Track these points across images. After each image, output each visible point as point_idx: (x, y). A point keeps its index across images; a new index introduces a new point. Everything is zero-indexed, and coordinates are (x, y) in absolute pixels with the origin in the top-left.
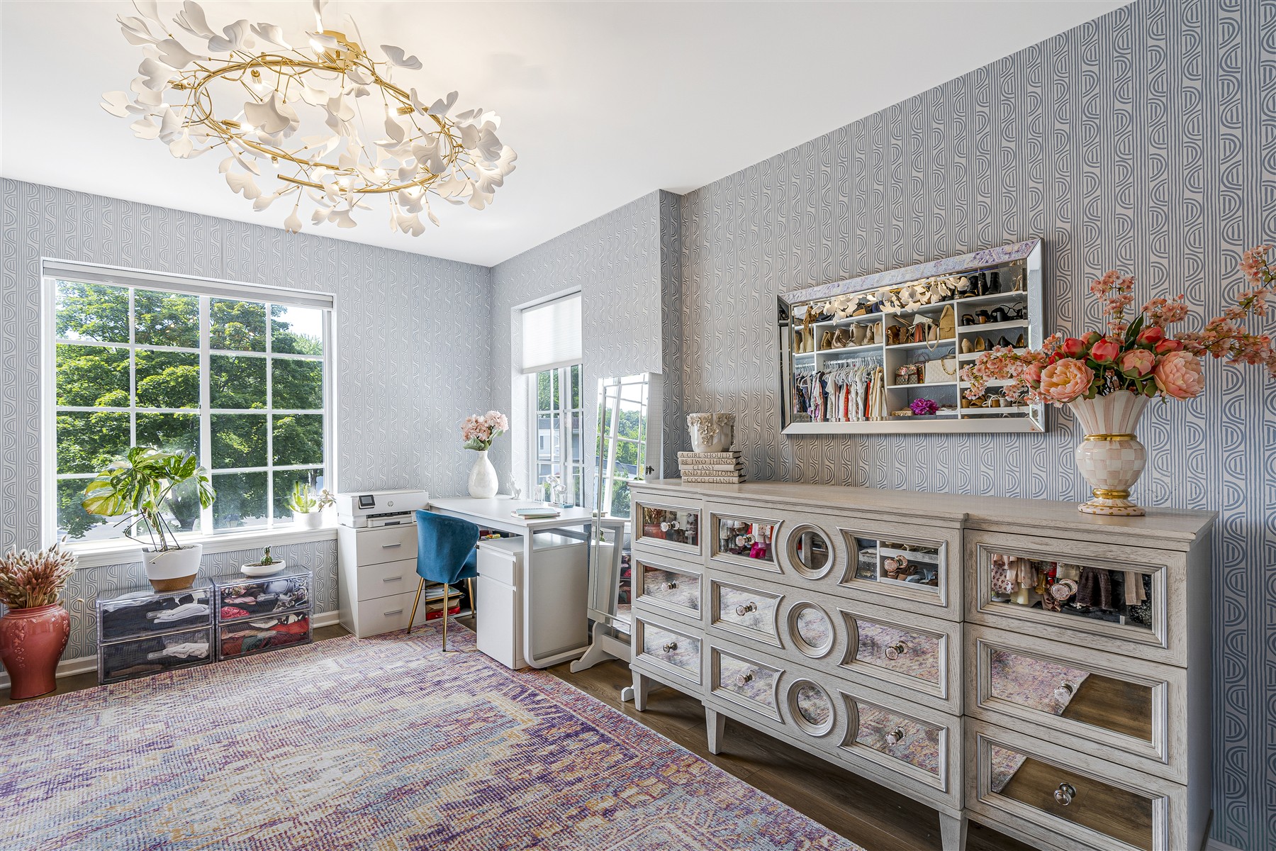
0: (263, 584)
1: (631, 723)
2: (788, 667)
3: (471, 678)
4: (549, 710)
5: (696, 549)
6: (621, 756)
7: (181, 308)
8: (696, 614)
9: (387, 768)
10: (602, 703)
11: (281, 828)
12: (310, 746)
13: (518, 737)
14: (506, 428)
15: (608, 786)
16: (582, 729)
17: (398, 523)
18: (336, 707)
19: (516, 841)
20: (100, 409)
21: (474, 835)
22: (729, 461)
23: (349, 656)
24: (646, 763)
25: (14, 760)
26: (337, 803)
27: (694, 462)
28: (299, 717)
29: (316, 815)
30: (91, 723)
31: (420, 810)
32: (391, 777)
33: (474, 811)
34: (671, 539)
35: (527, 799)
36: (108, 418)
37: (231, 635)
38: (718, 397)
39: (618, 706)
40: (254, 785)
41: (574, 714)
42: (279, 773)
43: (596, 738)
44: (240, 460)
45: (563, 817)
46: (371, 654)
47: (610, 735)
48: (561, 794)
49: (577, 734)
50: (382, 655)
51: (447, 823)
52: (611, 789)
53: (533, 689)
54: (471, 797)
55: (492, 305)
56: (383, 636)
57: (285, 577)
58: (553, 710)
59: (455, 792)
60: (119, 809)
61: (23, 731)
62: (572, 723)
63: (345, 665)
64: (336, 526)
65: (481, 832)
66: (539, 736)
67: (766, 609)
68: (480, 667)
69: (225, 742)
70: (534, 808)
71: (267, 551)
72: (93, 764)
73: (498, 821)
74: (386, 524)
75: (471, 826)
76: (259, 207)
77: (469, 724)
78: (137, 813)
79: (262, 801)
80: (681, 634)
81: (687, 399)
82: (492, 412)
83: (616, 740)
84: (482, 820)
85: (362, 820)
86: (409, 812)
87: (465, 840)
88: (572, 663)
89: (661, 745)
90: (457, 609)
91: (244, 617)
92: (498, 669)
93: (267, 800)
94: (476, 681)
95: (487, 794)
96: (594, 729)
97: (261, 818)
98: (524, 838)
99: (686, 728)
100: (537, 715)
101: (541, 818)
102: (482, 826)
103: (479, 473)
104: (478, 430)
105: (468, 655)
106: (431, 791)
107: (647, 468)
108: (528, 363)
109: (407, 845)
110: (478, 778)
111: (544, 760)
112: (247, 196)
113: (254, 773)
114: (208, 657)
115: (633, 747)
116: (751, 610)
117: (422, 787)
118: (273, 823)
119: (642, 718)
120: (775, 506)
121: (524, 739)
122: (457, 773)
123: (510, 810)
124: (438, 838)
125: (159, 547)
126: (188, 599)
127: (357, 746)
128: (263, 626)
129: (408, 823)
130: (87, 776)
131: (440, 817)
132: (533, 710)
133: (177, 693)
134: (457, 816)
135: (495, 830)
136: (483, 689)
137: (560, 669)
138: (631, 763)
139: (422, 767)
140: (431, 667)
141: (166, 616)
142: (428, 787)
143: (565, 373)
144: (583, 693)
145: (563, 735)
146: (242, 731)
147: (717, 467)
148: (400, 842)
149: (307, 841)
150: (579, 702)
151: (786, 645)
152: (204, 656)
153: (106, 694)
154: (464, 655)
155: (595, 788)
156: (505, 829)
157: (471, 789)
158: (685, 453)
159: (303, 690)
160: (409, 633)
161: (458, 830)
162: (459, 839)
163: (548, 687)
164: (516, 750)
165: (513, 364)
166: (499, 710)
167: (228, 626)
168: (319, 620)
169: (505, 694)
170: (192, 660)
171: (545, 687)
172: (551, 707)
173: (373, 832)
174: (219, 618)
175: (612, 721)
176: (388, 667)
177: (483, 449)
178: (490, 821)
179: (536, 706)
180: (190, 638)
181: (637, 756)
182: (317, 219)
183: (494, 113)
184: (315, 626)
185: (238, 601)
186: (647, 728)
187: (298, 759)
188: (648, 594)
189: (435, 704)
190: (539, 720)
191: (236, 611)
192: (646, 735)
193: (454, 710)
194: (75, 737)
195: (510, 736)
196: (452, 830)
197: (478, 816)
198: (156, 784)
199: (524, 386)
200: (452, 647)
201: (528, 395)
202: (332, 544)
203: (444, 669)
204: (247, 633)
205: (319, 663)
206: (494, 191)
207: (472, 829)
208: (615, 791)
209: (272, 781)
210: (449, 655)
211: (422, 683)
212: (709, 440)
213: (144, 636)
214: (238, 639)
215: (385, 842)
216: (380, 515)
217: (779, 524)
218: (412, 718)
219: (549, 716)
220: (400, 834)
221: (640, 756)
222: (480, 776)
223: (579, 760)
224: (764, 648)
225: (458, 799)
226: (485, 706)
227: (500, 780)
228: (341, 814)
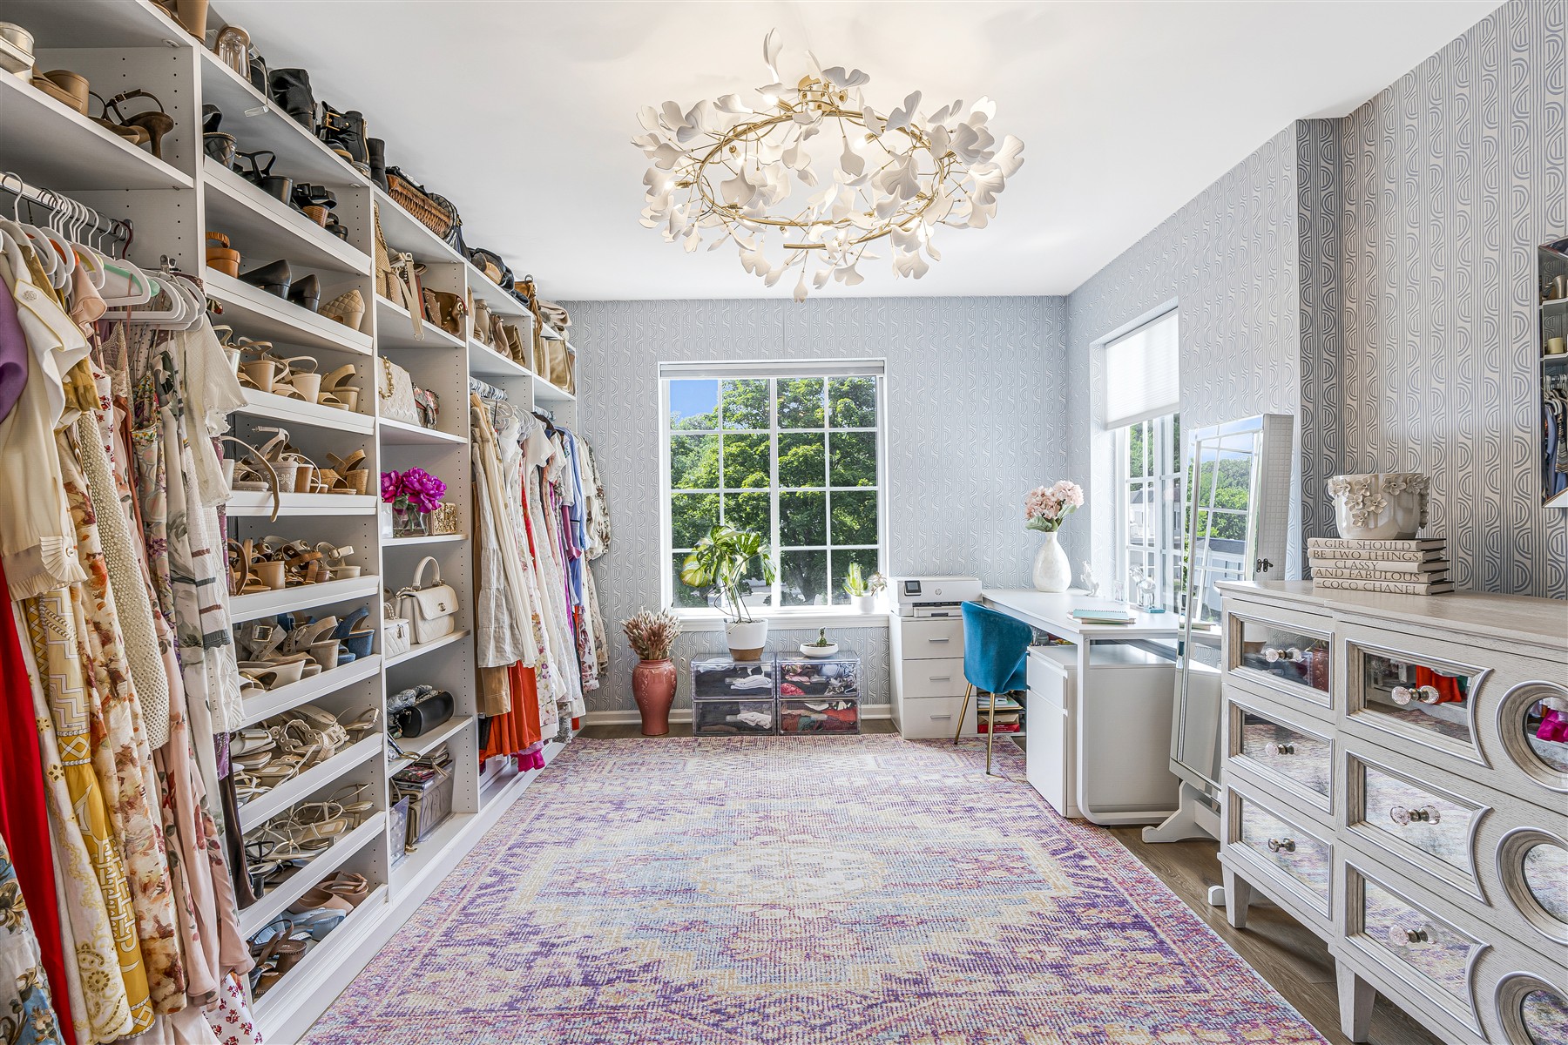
0: (817, 665)
1: (1213, 940)
2: (1497, 941)
3: (1010, 813)
4: (1095, 883)
5: (1322, 697)
6: (1182, 982)
7: (803, 390)
8: (1324, 802)
9: (887, 889)
10: (1176, 897)
11: (779, 913)
12: (826, 841)
13: (1043, 904)
14: (1080, 502)
15: (1147, 1015)
16: (1134, 924)
17: (946, 615)
18: (860, 807)
19: (998, 1032)
20: (746, 490)
21: (951, 1003)
22: (1410, 555)
23: (888, 756)
24: (1218, 1006)
25: (630, 783)
26: (831, 909)
27: (1338, 555)
28: (825, 808)
29: (809, 914)
30: (680, 767)
31: (905, 948)
32: (888, 900)
33: (961, 974)
34: (1285, 676)
35: (1029, 986)
36: (751, 498)
37: (789, 711)
38: (1411, 444)
39: (1202, 909)
40: (770, 863)
41: (1129, 898)
42: (793, 859)
43: (1150, 943)
44: (851, 537)
45: (1069, 1030)
46: (911, 758)
47: (1173, 946)
48: (1076, 999)
49: (1124, 927)
50: (921, 763)
51: (928, 975)
52: (1150, 1022)
53: (1082, 848)
54: (963, 957)
55: (1067, 344)
56: (928, 742)
57: (836, 660)
58: (1101, 884)
59: (949, 943)
60: (675, 848)
61: (641, 761)
62: (1122, 909)
63: (882, 765)
64: (889, 613)
65: (961, 1002)
66: (1070, 912)
67: (1455, 825)
68: (1024, 804)
69: (761, 814)
70: (1034, 1002)
71: (822, 633)
72: (671, 803)
73: (985, 999)
74: (933, 615)
75: (952, 991)
76: (769, 283)
77: (990, 869)
78: (685, 857)
79: (772, 881)
80: (1299, 829)
81: (1352, 452)
82: (1062, 483)
83: (1181, 956)
84: (966, 989)
85: (847, 936)
86: (893, 946)
87: (940, 1004)
88: (1144, 829)
89: (1253, 990)
90: (1015, 726)
91: (800, 695)
92: (1046, 811)
93: (775, 881)
94: (1014, 819)
95: (982, 960)
96: (1150, 929)
97: (765, 897)
98: (1009, 1033)
99: (1309, 980)
100: (1077, 884)
101: (1039, 1017)
102: (964, 996)
103: (1046, 559)
104: (1043, 506)
105: (1015, 784)
106: (923, 932)
107: (1259, 563)
108: (1114, 415)
109: (880, 983)
110: (978, 937)
111: (1067, 945)
112: (759, 274)
113: (774, 851)
114: (771, 729)
115: (1205, 975)
116: (1427, 819)
117: (915, 923)
118: (773, 906)
119: (1237, 940)
120: (1472, 641)
121: (1050, 909)
122: (956, 922)
123: (1003, 992)
124: (913, 989)
125: (737, 619)
126: (757, 671)
127: (867, 855)
128: (816, 708)
129: (888, 959)
130: (664, 812)
131: (921, 966)
132: (1073, 875)
133: (741, 757)
134: (941, 973)
135: (978, 1008)
136: (1019, 831)
137: (1127, 832)
138: (1194, 997)
139: (922, 901)
140: (968, 789)
141: (740, 683)
142: (921, 926)
143: (1163, 425)
144: (1152, 874)
145: (1103, 921)
146: (778, 807)
147: (1381, 565)
148: (874, 976)
149: (795, 936)
150: (1141, 886)
151: (1494, 900)
152: (768, 727)
153: (696, 744)
154: (1009, 783)
155: (1126, 1010)
156: (989, 1011)
157: (966, 947)
158: (1321, 540)
159: (837, 782)
160: (956, 744)
161: (936, 990)
162: (934, 999)
163: (1103, 852)
164: (1035, 920)
165: (1093, 418)
166: (1030, 862)
167: (788, 702)
168: (867, 712)
169: (1044, 845)
170: (757, 730)
171: (1099, 851)
172: (1099, 880)
173: (853, 953)
174: (779, 694)
175: (1183, 926)
176: (923, 777)
177: (1050, 530)
178: (975, 994)
179: (1080, 873)
180: (758, 708)
181: (1207, 991)
182: (819, 282)
183: (985, 98)
184: (863, 717)
185: (796, 679)
186: (1237, 955)
187: (812, 850)
188: (1248, 754)
189: (959, 833)
190: (1077, 891)
191: (793, 689)
192: (1233, 966)
193: (977, 847)
194: (667, 776)
195: (1033, 900)
196: (930, 985)
197: (963, 983)
198: (704, 836)
199: (1110, 446)
200: (998, 771)
201: (1114, 458)
202: (884, 632)
203: (981, 795)
204: (802, 712)
205: (860, 757)
206: (993, 200)
207: (951, 995)
208: (1155, 1027)
209: (785, 865)
210: (992, 779)
211: (954, 805)
212: (1365, 519)
213: (724, 699)
214: (795, 716)
215: (860, 969)
216: (928, 604)
217: (1481, 675)
218: (930, 842)
219: (1092, 890)
220: (877, 967)
221: (1213, 993)
222: (981, 936)
223: (1115, 964)
224: (1447, 892)
225: (948, 953)
226: (1015, 853)
227: (1003, 950)
228: (831, 921)
